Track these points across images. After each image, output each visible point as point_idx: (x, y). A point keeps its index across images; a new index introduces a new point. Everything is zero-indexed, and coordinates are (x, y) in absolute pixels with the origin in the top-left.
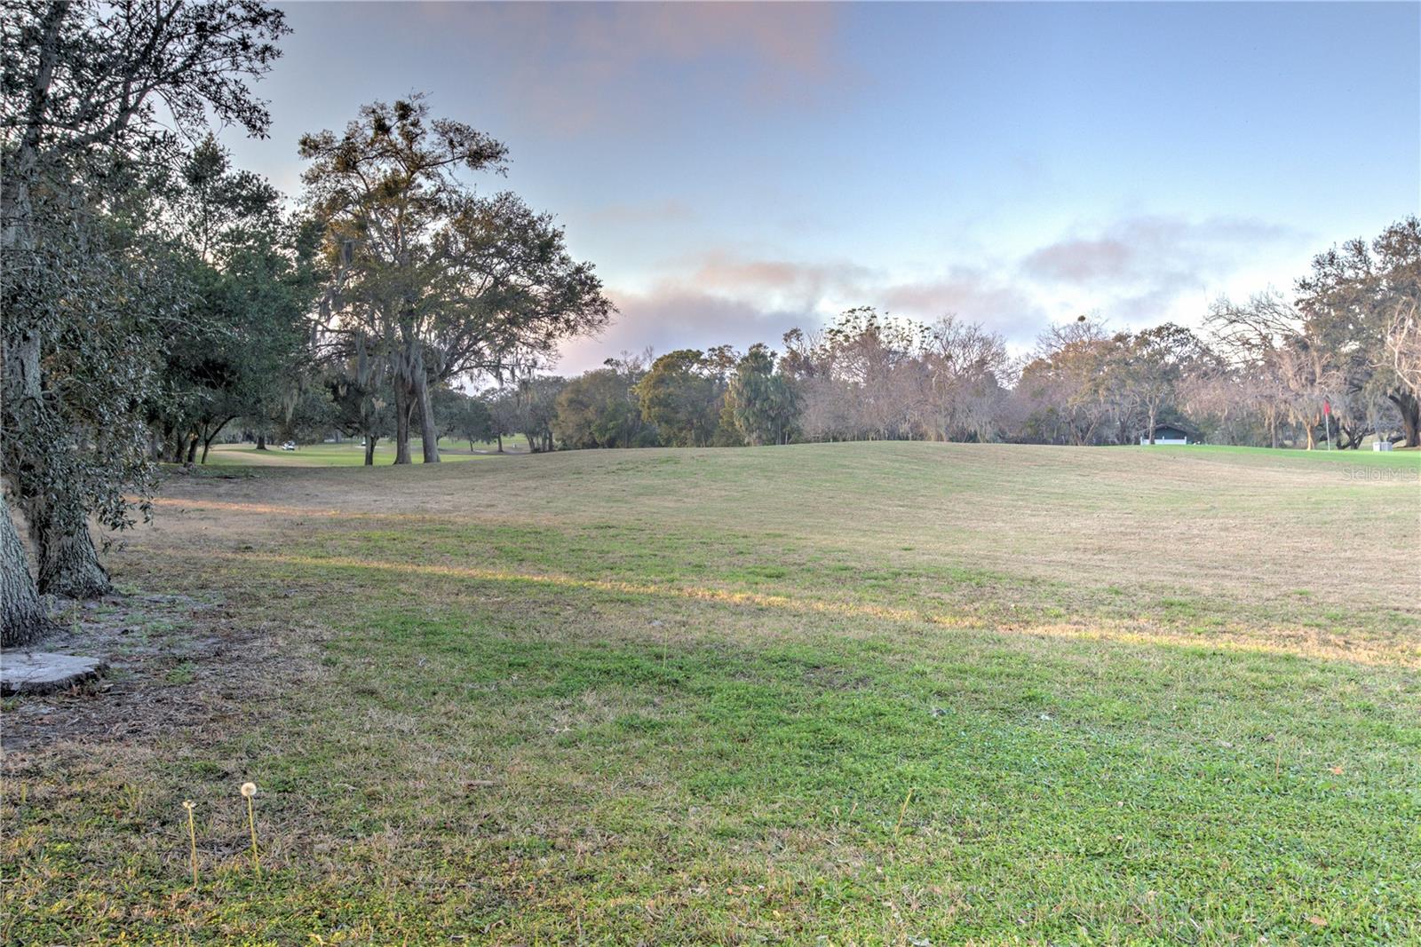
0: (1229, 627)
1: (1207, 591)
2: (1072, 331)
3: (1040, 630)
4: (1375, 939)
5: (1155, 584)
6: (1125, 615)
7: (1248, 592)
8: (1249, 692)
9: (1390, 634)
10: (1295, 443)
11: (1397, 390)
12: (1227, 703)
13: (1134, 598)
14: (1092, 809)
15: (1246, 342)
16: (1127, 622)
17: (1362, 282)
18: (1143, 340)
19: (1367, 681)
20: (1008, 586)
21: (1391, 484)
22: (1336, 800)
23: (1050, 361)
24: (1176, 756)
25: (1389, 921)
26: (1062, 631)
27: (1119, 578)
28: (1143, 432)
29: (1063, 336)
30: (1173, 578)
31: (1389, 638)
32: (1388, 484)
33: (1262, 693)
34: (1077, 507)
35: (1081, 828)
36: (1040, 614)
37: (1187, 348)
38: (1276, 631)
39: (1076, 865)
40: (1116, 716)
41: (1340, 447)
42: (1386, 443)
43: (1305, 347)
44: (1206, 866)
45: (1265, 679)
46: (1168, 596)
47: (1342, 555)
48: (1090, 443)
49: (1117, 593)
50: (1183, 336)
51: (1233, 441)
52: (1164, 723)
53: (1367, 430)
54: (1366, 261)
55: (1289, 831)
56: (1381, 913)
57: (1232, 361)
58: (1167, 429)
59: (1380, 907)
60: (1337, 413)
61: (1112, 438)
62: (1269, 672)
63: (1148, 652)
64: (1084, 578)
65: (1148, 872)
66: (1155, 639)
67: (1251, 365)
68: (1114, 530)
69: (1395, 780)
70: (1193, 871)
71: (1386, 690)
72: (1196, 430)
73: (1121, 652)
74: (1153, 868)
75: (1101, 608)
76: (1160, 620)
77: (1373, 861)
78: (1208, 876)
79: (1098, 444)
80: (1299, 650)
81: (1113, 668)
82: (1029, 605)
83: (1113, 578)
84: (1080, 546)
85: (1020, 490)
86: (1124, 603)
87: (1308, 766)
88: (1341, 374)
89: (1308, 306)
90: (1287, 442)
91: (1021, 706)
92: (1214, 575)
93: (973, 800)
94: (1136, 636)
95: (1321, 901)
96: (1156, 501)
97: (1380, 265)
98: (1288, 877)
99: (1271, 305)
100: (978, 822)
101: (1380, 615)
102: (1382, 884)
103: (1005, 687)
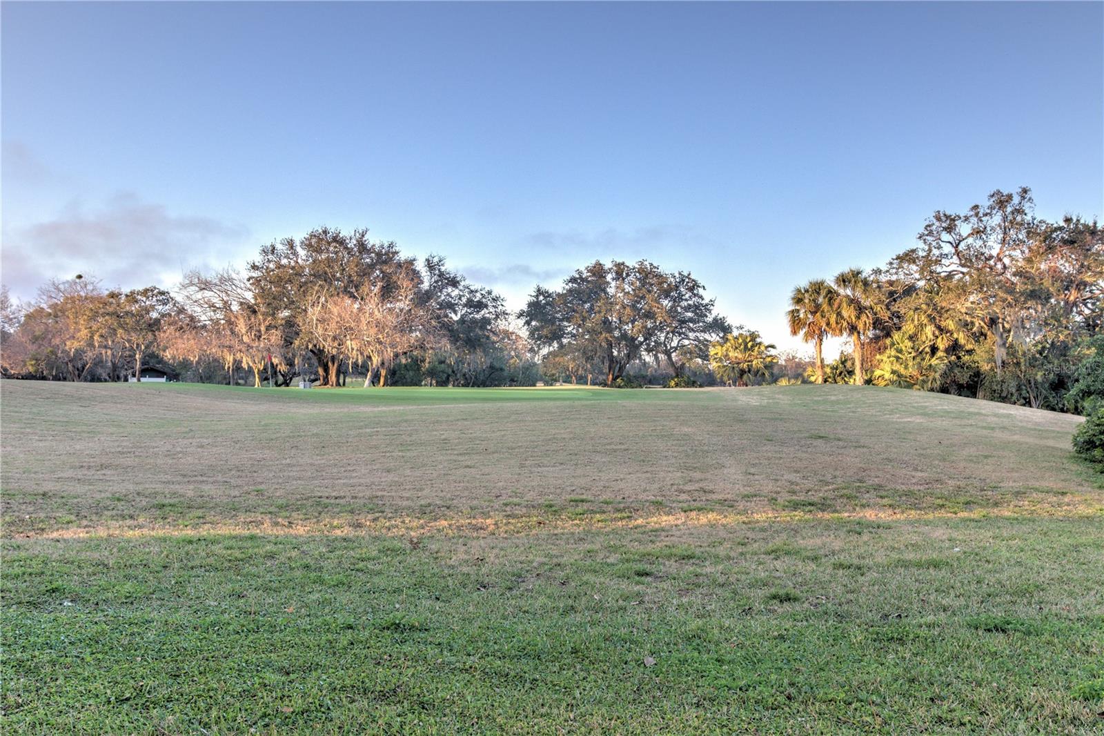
0: (208, 519)
1: (190, 494)
2: (71, 286)
3: (55, 535)
4: (323, 713)
5: (149, 491)
6: (127, 517)
7: (220, 493)
8: (226, 564)
9: (317, 515)
10: (246, 382)
11: (315, 346)
12: (212, 574)
13: (133, 503)
14: (116, 667)
15: (212, 306)
16: (129, 522)
17: (293, 268)
18: (132, 298)
19: (305, 548)
20: (21, 501)
21: (313, 411)
22: (291, 629)
23: (50, 311)
24: (179, 617)
25: (331, 699)
26: (75, 533)
27: (120, 489)
28: (130, 371)
29: (62, 290)
30: (163, 486)
31: (316, 517)
32: (311, 411)
33: (236, 565)
34: (80, 433)
35: (109, 682)
36: (52, 522)
37: (167, 307)
38: (242, 520)
39: (109, 711)
40: (128, 595)
41: (277, 384)
42: (307, 383)
43: (254, 312)
44: (208, 690)
45: (237, 554)
46: (160, 500)
47: (284, 462)
48: (86, 380)
49: (119, 500)
50: (164, 297)
51: (202, 379)
52: (166, 595)
53: (295, 373)
54: (295, 254)
55: (263, 655)
56: (325, 696)
57: (202, 319)
58: (151, 370)
59: (324, 692)
60: (275, 361)
61: (104, 376)
62: (240, 548)
63: (148, 543)
64: (90, 490)
65: (166, 703)
66: (153, 533)
67: (216, 322)
68: (113, 450)
69: (327, 611)
70: (199, 696)
71: (317, 552)
72: (174, 371)
73: (127, 545)
74: (169, 700)
75: (106, 512)
76: (156, 519)
77: (318, 665)
78: (211, 697)
79: (92, 380)
80: (258, 531)
81: (122, 558)
82: (42, 515)
83: (115, 489)
84: (84, 464)
85: (28, 419)
86: (125, 507)
87: (271, 609)
88: (279, 333)
89: (257, 281)
90: (240, 381)
91: (46, 598)
92: (195, 482)
93: (12, 679)
94: (137, 532)
95: (288, 696)
96: (146, 426)
97: (304, 258)
98: (265, 685)
99: (231, 280)
100: (19, 695)
101: (310, 502)
102: (324, 677)
103: (28, 584)
